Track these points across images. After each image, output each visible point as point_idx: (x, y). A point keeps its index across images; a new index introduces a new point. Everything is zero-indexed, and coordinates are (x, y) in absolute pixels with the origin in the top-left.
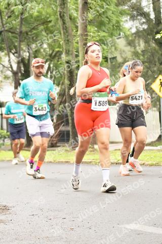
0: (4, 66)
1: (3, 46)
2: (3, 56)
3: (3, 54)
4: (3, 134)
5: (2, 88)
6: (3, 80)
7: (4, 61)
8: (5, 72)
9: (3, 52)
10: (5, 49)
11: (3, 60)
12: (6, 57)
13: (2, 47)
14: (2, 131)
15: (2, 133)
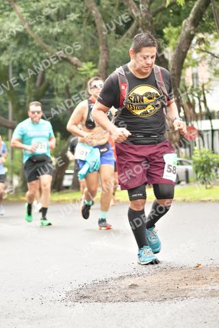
0: (213, 55)
1: (212, 24)
2: (212, 40)
3: (212, 36)
4: (216, 160)
5: (213, 90)
6: (213, 77)
7: (213, 48)
8: (215, 65)
9: (211, 33)
10: (214, 29)
11: (211, 46)
12: (215, 41)
13: (210, 25)
14: (214, 156)
15: (214, 158)
